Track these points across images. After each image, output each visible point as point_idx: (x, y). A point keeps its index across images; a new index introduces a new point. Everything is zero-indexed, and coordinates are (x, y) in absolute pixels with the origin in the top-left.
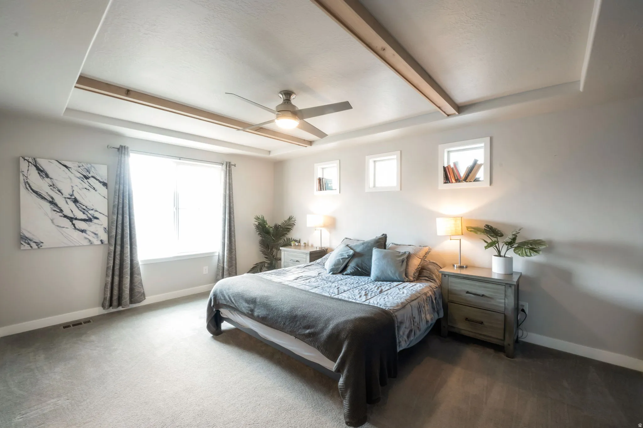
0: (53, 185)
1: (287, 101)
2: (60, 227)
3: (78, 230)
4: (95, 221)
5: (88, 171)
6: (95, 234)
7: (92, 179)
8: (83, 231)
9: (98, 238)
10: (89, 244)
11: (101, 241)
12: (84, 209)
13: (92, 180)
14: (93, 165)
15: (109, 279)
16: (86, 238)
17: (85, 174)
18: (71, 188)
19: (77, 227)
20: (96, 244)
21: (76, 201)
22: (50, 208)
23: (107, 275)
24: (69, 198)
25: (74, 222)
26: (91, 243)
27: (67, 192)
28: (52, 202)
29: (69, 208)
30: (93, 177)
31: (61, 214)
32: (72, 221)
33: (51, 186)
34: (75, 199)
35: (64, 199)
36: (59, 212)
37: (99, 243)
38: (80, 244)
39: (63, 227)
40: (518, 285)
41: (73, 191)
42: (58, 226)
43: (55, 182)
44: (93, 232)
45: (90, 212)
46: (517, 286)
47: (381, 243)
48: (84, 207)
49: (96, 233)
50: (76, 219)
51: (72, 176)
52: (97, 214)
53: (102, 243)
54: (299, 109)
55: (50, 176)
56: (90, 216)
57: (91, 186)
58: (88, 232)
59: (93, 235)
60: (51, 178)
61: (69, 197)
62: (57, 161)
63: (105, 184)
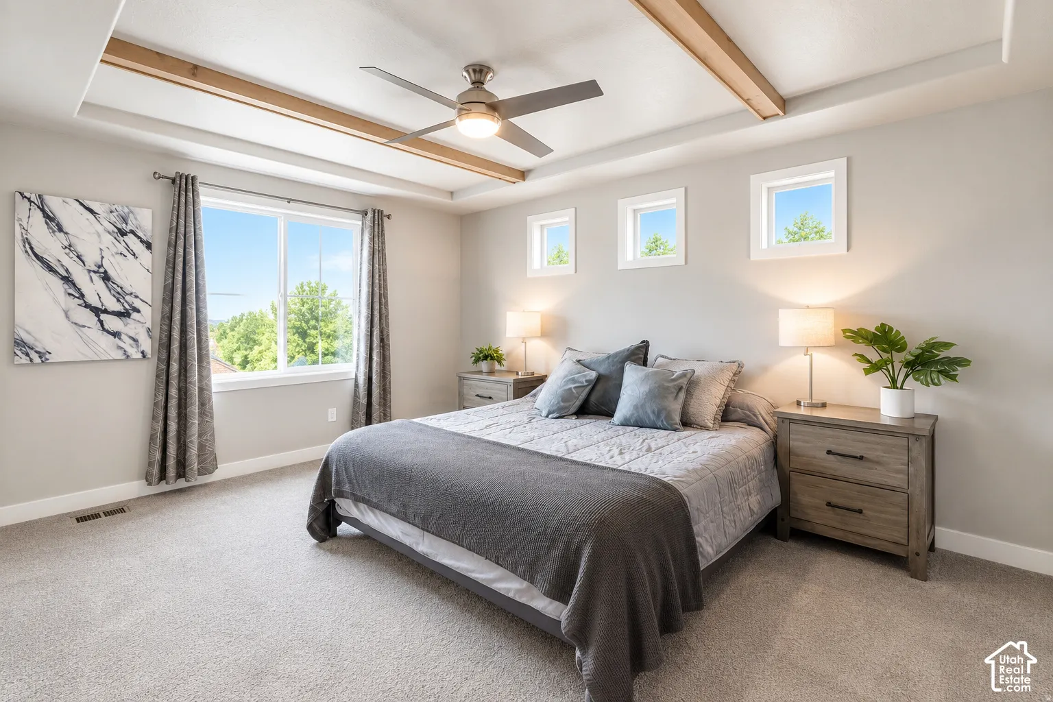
0: (70, 245)
1: (478, 83)
2: (79, 326)
3: (108, 332)
4: (135, 315)
5: (125, 221)
6: (134, 340)
7: (131, 235)
8: (116, 334)
9: (138, 346)
10: (124, 357)
11: (143, 352)
12: (118, 293)
13: (130, 239)
14: (132, 209)
15: (159, 426)
16: (120, 348)
17: (120, 227)
18: (99, 252)
19: (106, 327)
20: (134, 357)
21: (106, 278)
22: (63, 290)
23: (154, 418)
24: (94, 272)
25: (103, 317)
26: (128, 356)
27: (92, 259)
28: (67, 279)
29: (94, 290)
30: (132, 232)
31: (81, 302)
32: (98, 316)
33: (66, 247)
34: (106, 272)
35: (86, 272)
36: (77, 297)
37: (140, 356)
38: (109, 356)
39: (84, 326)
40: (933, 437)
41: (103, 257)
42: (76, 324)
43: (74, 241)
44: (131, 337)
45: (127, 298)
46: (929, 439)
47: (640, 354)
48: (119, 290)
49: (136, 337)
50: (106, 311)
51: (100, 229)
52: (137, 304)
53: (144, 356)
54: (501, 98)
55: (66, 227)
56: (128, 307)
57: (128, 248)
58: (123, 337)
59: (132, 342)
60: (66, 233)
61: (96, 269)
62: (77, 200)
63: (149, 246)
